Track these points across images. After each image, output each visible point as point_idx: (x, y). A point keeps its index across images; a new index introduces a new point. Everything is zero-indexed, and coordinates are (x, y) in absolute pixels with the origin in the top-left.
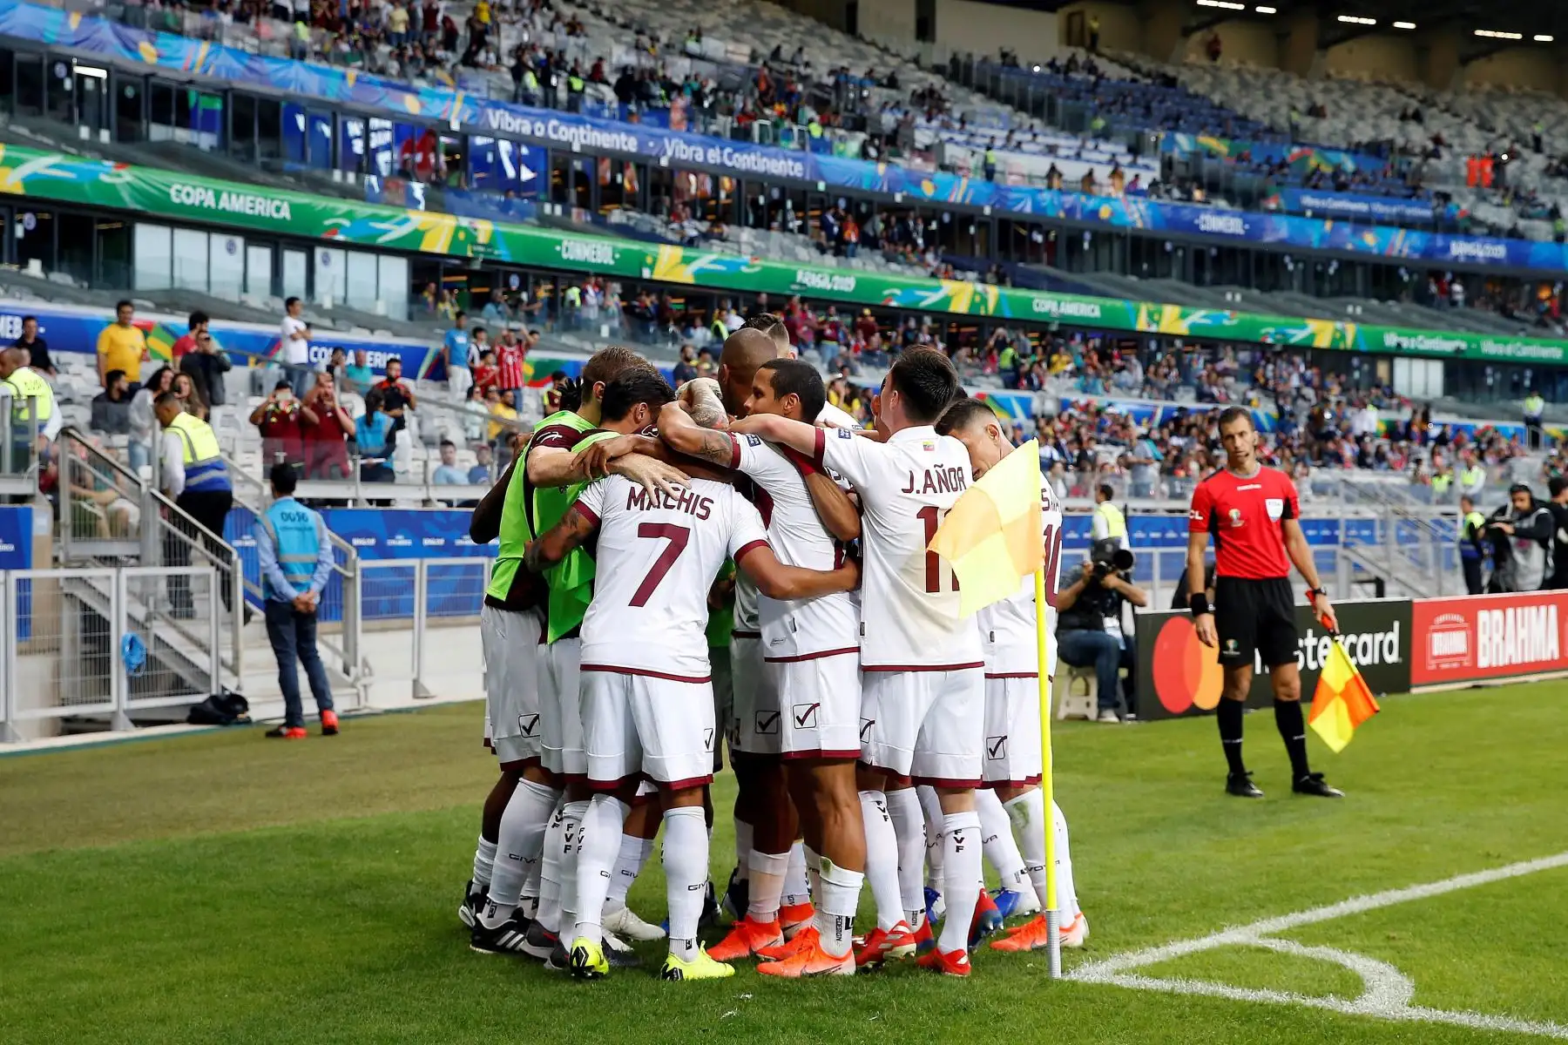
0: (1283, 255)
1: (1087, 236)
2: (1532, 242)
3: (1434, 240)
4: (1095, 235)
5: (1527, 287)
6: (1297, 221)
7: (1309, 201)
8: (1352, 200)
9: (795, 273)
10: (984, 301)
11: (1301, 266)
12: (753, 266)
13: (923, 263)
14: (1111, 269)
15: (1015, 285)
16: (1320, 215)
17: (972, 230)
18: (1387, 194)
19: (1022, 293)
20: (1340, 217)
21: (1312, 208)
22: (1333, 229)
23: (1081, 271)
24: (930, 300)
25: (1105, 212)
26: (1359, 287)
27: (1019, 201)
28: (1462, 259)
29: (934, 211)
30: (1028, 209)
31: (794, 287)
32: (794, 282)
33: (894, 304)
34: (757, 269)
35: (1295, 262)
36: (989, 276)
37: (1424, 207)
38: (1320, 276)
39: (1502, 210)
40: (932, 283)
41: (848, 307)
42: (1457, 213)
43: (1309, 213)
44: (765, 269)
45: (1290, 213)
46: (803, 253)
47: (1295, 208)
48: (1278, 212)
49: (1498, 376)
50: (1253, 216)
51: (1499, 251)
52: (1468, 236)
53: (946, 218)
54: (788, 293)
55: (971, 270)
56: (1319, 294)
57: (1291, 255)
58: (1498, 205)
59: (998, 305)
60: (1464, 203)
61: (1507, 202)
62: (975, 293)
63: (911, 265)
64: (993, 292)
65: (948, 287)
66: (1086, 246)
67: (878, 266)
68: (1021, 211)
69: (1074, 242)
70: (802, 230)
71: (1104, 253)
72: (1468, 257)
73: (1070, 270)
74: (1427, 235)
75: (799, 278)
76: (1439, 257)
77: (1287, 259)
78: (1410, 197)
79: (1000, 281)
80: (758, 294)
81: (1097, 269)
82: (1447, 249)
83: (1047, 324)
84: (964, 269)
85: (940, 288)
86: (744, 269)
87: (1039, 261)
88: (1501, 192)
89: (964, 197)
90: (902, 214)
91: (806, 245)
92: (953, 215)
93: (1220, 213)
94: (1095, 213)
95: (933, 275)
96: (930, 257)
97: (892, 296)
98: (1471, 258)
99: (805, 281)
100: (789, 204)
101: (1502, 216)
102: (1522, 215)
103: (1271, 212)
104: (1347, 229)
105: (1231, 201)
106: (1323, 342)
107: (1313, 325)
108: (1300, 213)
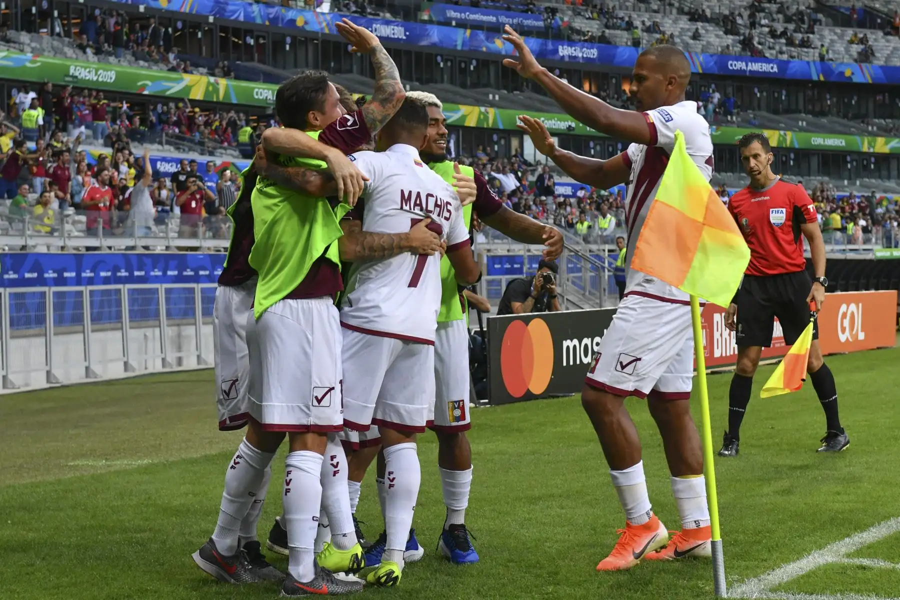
0: (436, 55)
1: (288, 40)
2: (617, 47)
3: (546, 45)
4: (294, 38)
5: (614, 81)
6: (445, 29)
7: (451, 14)
8: (484, 14)
9: (69, 67)
10: (216, 90)
11: (449, 64)
12: (35, 62)
13: (165, 60)
14: (307, 66)
15: (237, 78)
16: (462, 24)
17: (200, 35)
18: (509, 9)
19: (244, 84)
20: (476, 26)
21: (456, 19)
22: (471, 35)
23: (284, 68)
24: (174, 89)
25: (300, 23)
26: (492, 81)
27: (234, 12)
28: (567, 59)
29: (170, 19)
30: (242, 18)
31: (67, 79)
32: (68, 76)
33: (146, 92)
34: (39, 64)
35: (445, 61)
36: (217, 71)
37: (537, 20)
38: (464, 71)
39: (593, 22)
40: (174, 75)
41: (113, 95)
42: (560, 23)
43: (454, 23)
44: (43, 63)
45: (439, 23)
46: (69, 51)
47: (442, 19)
48: (430, 22)
49: (598, 148)
50: (412, 24)
51: (593, 53)
52: (571, 43)
53: (179, 25)
54: (63, 83)
55: (203, 67)
56: (464, 86)
57: (442, 56)
58: (589, 18)
59: (226, 93)
60: (565, 17)
61: (595, 15)
62: (209, 83)
63: (156, 62)
64: (223, 82)
65: (188, 79)
66: (288, 47)
67: (130, 63)
68: (236, 20)
69: (278, 44)
70: (68, 34)
71: (301, 53)
72: (570, 57)
73: (275, 66)
74: (540, 41)
75: (72, 71)
76: (550, 57)
77: (439, 58)
78: (526, 11)
79: (226, 74)
80: (45, 84)
81: (296, 66)
82: (556, 51)
83: (264, 108)
84: (196, 65)
85: (182, 79)
86: (28, 65)
87: (252, 60)
88: (590, 9)
89: (191, 9)
90: (144, 22)
91: (70, 45)
92: (184, 22)
93: (387, 23)
94: (293, 21)
95: (173, 69)
96: (171, 56)
97: (144, 87)
98: (573, 58)
99: (77, 74)
100: (56, 13)
101: (592, 26)
102: (607, 27)
103: (425, 22)
104: (482, 35)
105: (394, 13)
106: (471, 122)
107: (464, 109)
108: (447, 23)
